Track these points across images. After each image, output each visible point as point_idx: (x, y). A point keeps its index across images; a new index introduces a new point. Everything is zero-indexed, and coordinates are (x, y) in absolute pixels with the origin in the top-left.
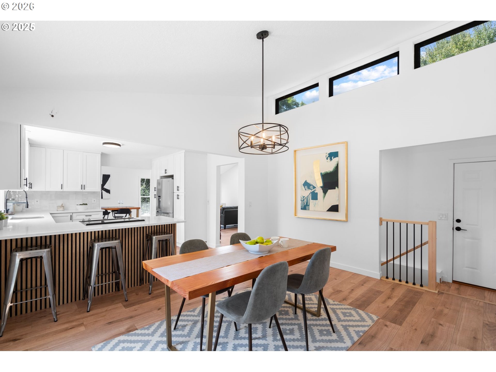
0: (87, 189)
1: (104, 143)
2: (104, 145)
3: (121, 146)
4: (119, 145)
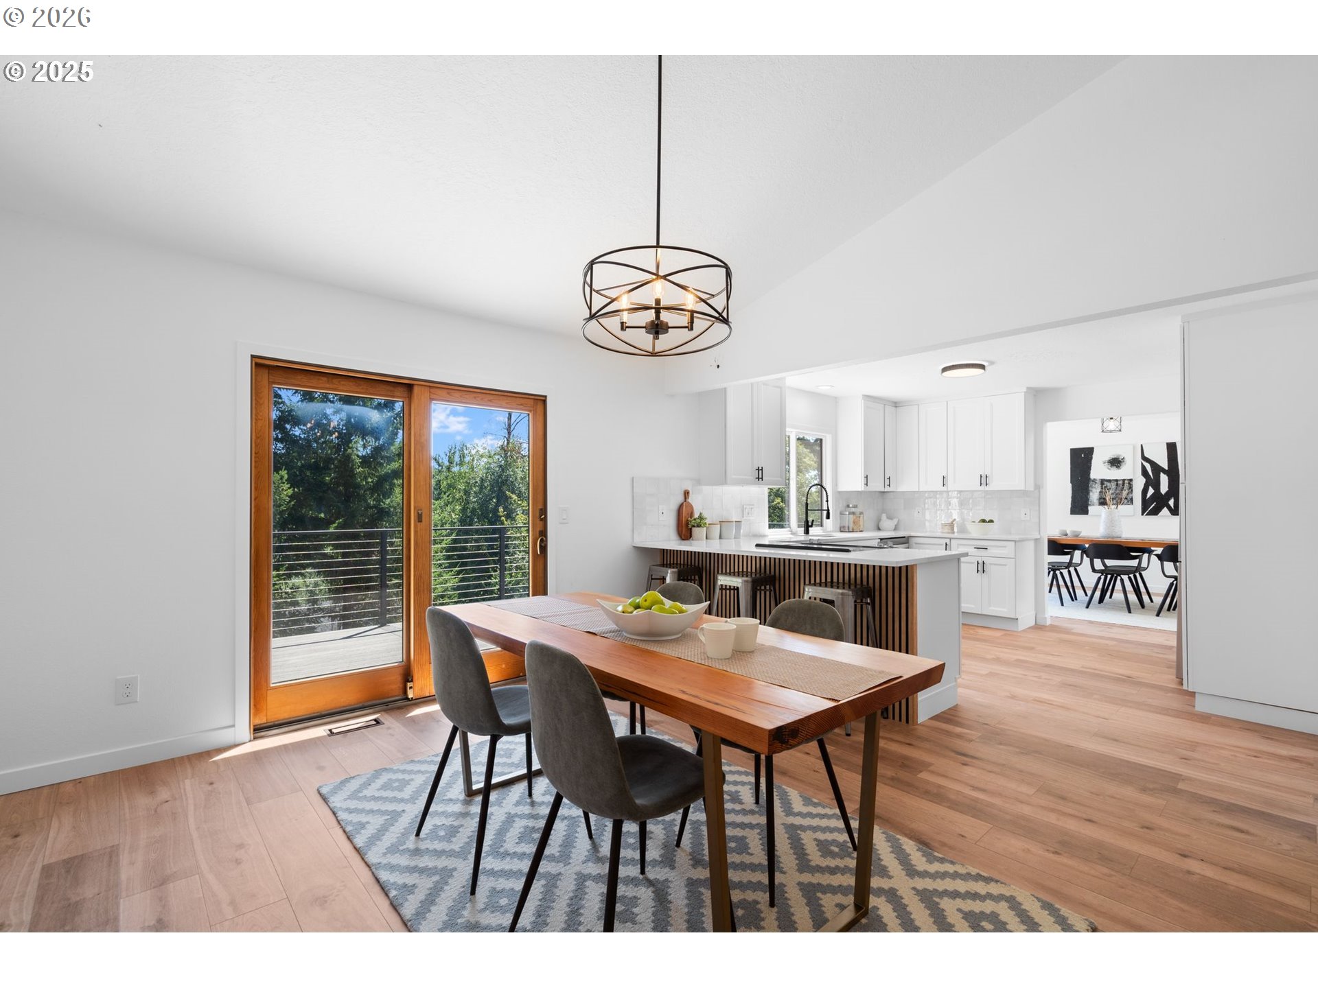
0: (994, 486)
1: (945, 370)
2: (946, 374)
3: (986, 368)
4: (982, 367)
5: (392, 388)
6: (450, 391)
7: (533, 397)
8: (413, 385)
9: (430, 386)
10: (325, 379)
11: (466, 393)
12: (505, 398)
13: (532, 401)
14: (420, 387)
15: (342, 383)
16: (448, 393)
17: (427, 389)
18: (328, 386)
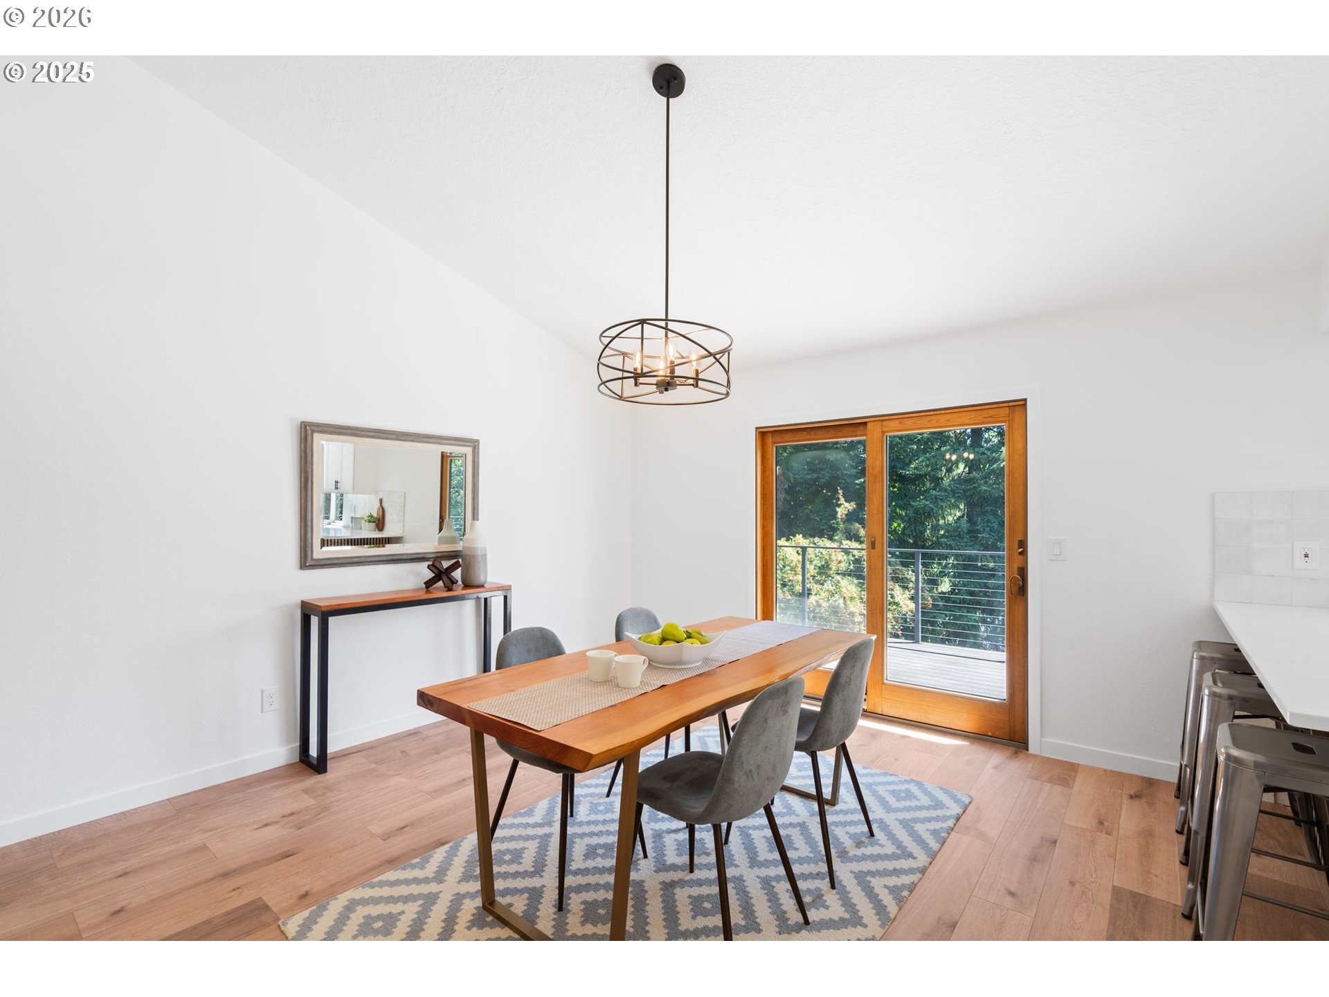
5: (854, 429)
6: (902, 420)
7: (1006, 404)
8: (866, 422)
9: (882, 420)
10: (805, 433)
11: (918, 419)
12: (966, 414)
13: (1007, 409)
14: (872, 423)
15: (818, 433)
16: (900, 423)
17: (880, 423)
18: (807, 437)
